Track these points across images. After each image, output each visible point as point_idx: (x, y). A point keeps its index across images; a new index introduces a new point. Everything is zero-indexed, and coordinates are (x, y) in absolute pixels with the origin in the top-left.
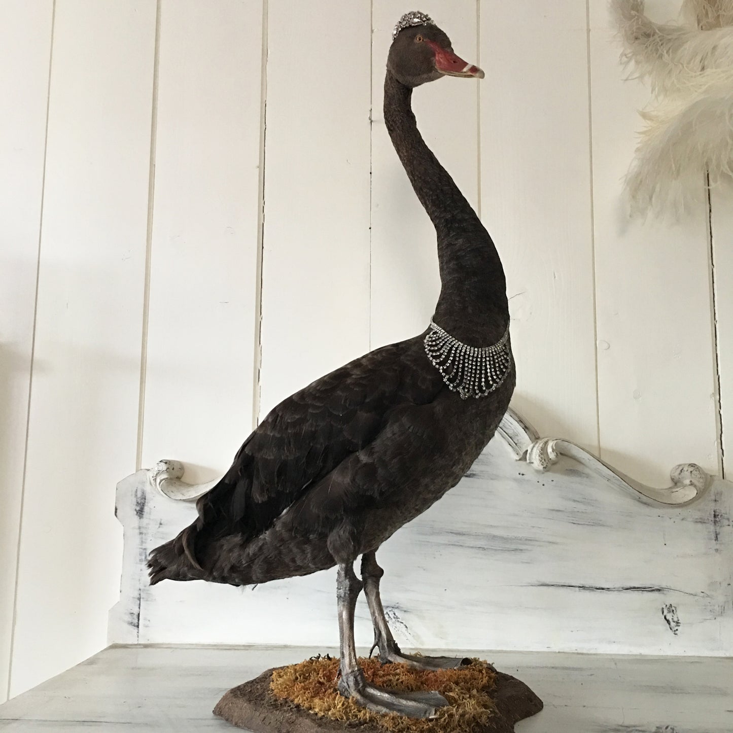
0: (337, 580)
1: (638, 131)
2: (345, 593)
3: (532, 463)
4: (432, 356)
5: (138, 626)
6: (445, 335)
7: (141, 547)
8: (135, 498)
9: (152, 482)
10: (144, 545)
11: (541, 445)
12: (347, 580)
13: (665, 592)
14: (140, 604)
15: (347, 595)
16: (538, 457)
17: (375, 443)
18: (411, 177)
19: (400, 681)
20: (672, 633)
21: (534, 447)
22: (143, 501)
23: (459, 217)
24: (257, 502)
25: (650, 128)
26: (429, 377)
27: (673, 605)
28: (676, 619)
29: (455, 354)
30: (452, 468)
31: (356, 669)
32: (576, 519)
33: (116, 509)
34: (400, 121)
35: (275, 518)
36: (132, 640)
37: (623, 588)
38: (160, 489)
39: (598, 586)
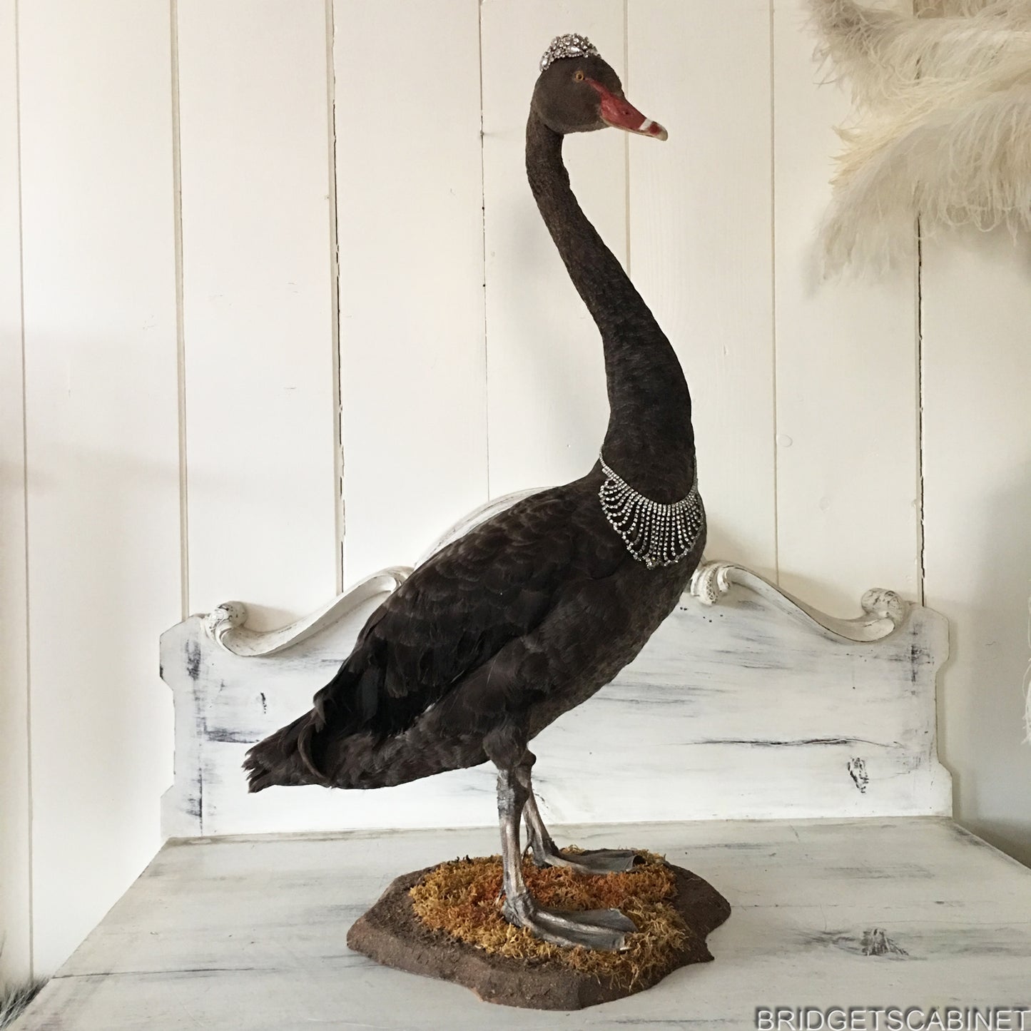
0: (498, 789)
1: (835, 156)
2: (509, 806)
3: (699, 596)
4: (612, 517)
5: (200, 815)
6: (625, 487)
7: (199, 716)
8: (187, 654)
9: (210, 634)
10: (201, 713)
11: (709, 574)
12: (512, 790)
13: (852, 744)
14: (201, 787)
15: (512, 807)
16: (705, 590)
17: (543, 627)
18: (567, 261)
19: (569, 895)
20: (858, 791)
22: (197, 657)
23: (634, 322)
24: (393, 696)
25: (849, 151)
26: (609, 545)
27: (861, 759)
28: (863, 776)
29: (640, 514)
30: (632, 646)
31: (525, 891)
32: (751, 662)
33: (161, 669)
34: (550, 182)
35: (416, 715)
36: (194, 832)
37: (803, 741)
38: (221, 644)
39: (774, 741)
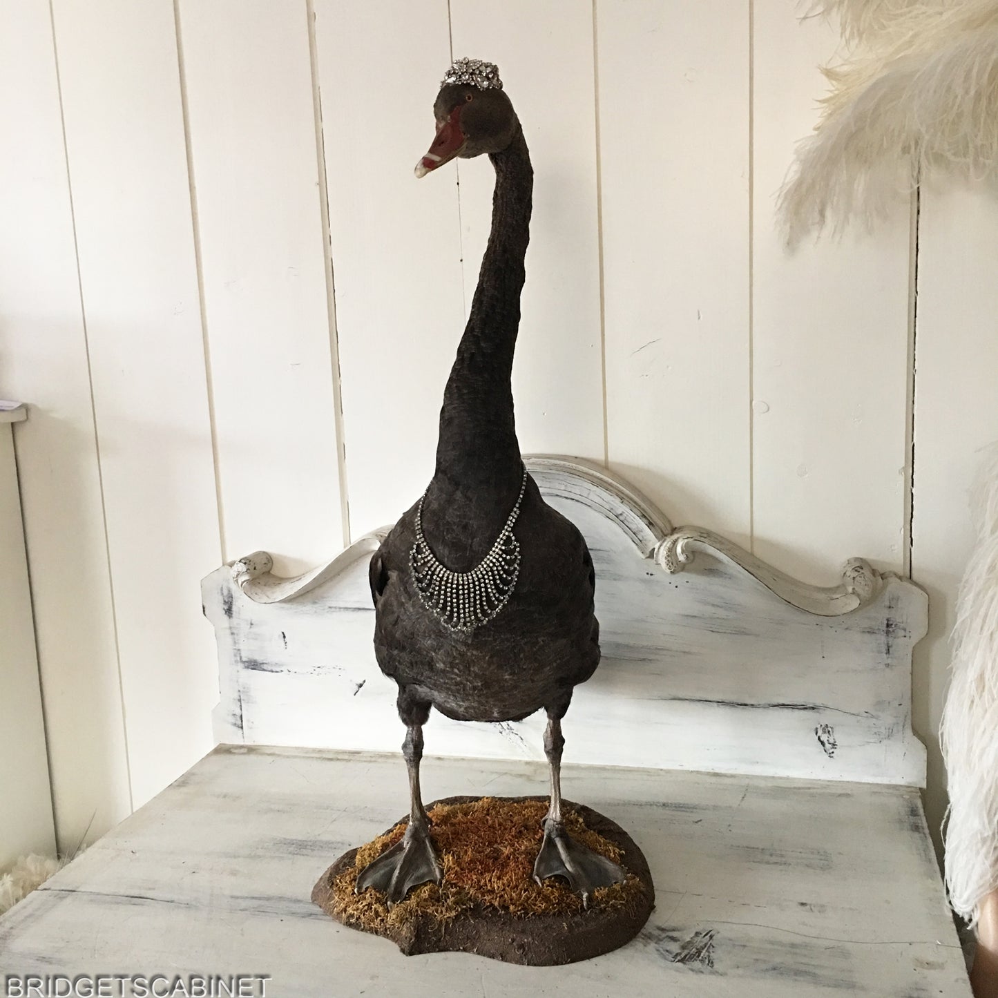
3: (660, 564)
5: (242, 728)
7: (235, 647)
8: (222, 597)
9: (236, 582)
10: (237, 645)
13: (820, 711)
14: (241, 705)
20: (826, 756)
21: (661, 546)
22: (230, 600)
27: (829, 726)
28: (832, 741)
32: (715, 627)
33: (204, 608)
36: (237, 741)
37: (769, 705)
38: (243, 592)
39: (740, 702)
